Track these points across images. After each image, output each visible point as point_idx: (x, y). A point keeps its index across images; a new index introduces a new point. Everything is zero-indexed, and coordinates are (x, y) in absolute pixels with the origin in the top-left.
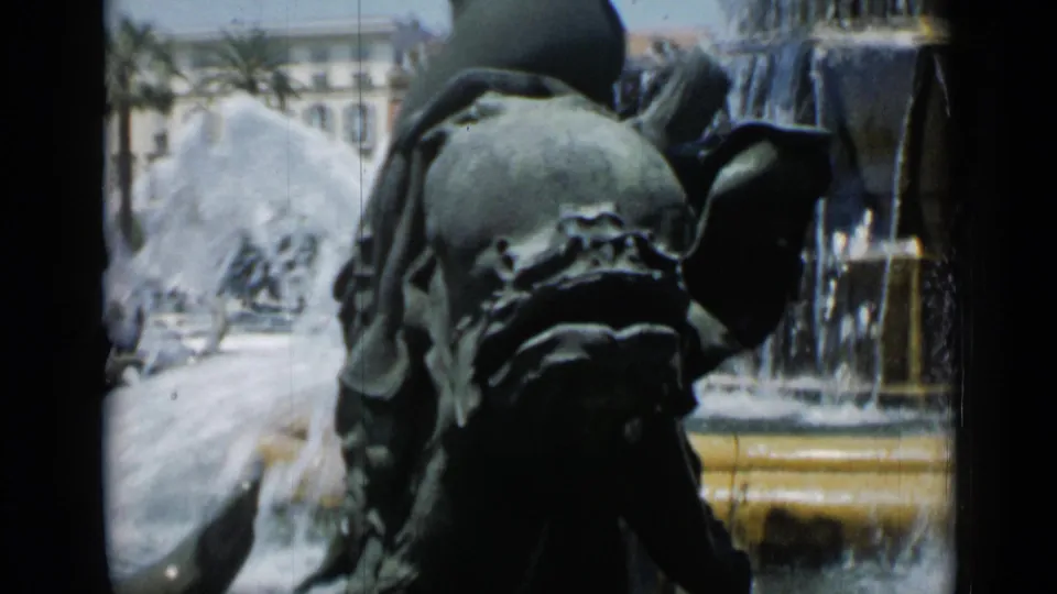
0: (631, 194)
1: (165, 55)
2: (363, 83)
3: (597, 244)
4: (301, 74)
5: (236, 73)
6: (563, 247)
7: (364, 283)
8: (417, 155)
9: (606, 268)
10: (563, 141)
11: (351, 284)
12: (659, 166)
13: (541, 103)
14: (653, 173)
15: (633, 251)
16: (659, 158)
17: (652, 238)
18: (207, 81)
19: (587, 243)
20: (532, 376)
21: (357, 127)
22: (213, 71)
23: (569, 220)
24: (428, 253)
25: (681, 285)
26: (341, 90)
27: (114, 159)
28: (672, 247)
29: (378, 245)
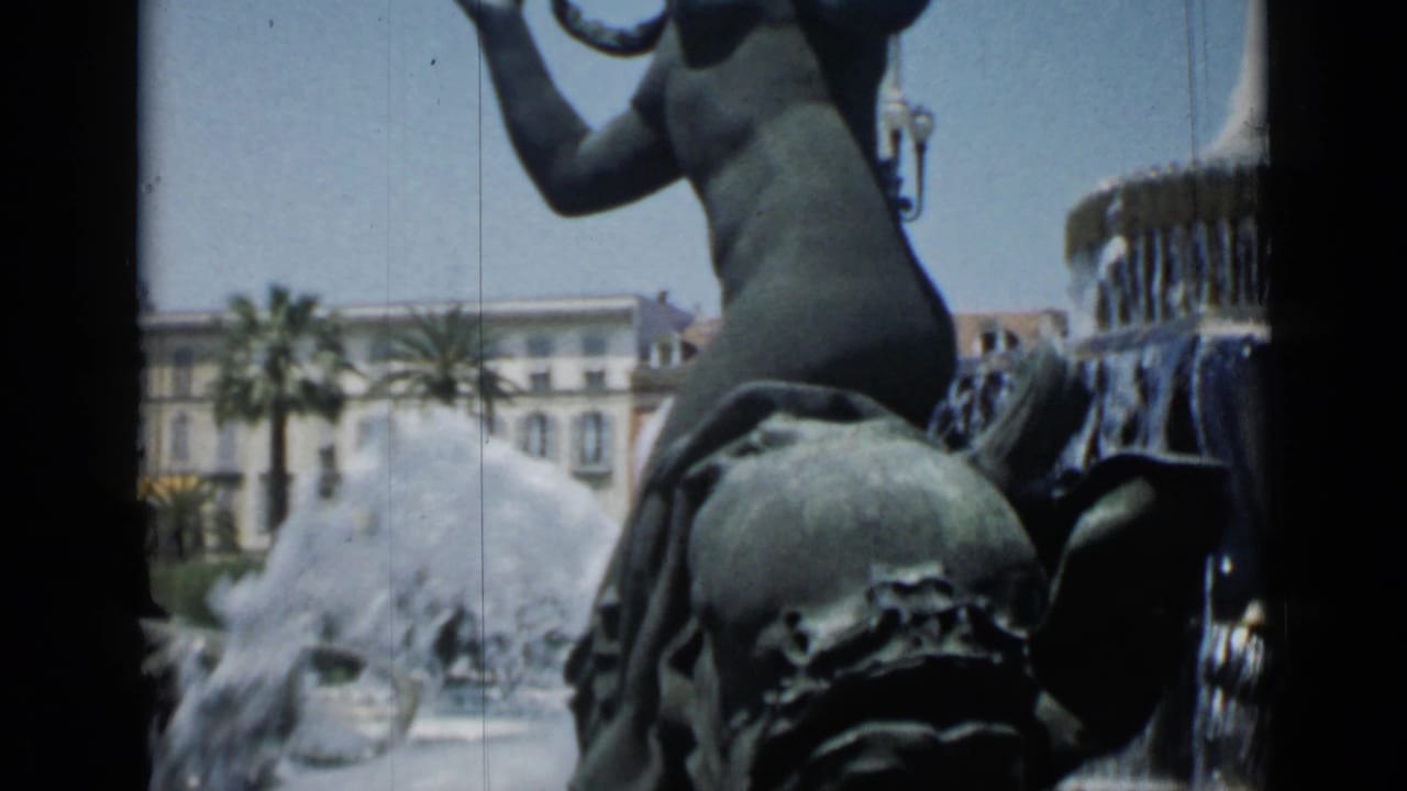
0: (966, 550)
1: (332, 338)
2: (595, 382)
3: (919, 619)
4: (514, 370)
5: (431, 368)
6: (874, 622)
7: (606, 663)
8: (679, 494)
9: (929, 649)
10: (875, 479)
11: (589, 665)
12: (999, 513)
13: (848, 429)
14: (991, 522)
15: (965, 628)
17: (990, 610)
18: (392, 378)
19: (906, 617)
21: (590, 446)
22: (397, 366)
23: (884, 585)
24: (692, 626)
25: (1029, 671)
26: (569, 393)
27: (263, 478)
28: (1018, 621)
29: (625, 614)
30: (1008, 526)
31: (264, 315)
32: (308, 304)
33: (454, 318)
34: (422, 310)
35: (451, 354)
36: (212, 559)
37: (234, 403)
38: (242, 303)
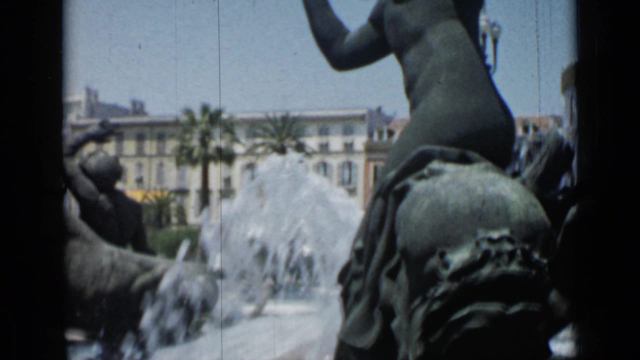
0: (520, 223)
1: (229, 128)
2: (349, 148)
3: (499, 254)
4: (312, 142)
5: (274, 141)
6: (479, 256)
7: (356, 276)
9: (503, 268)
12: (535, 206)
16: (535, 201)
17: (531, 250)
18: (256, 146)
19: (493, 253)
20: (456, 336)
21: (346, 177)
22: (259, 140)
23: (483, 239)
24: (397, 257)
26: (337, 153)
27: (198, 192)
28: (543, 255)
29: (366, 253)
30: (539, 212)
31: (198, 116)
32: (219, 112)
33: (285, 119)
34: (271, 115)
35: (284, 135)
36: (174, 228)
37: (185, 157)
38: (188, 112)
